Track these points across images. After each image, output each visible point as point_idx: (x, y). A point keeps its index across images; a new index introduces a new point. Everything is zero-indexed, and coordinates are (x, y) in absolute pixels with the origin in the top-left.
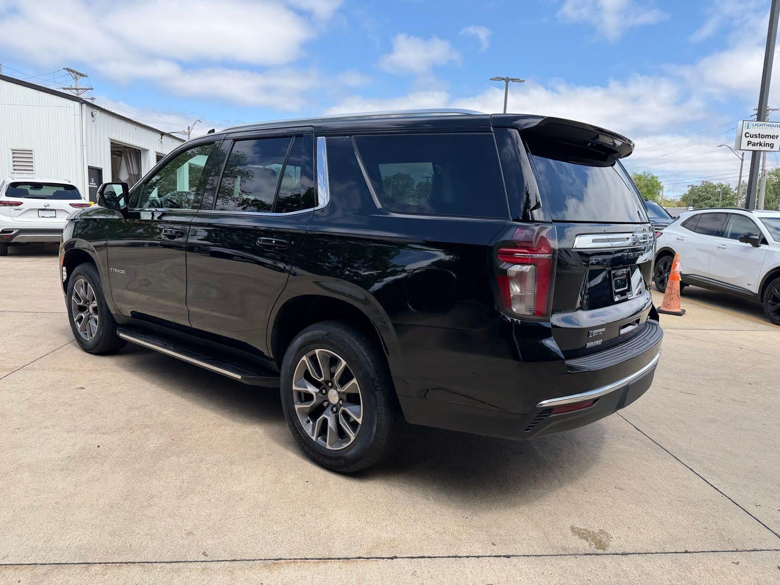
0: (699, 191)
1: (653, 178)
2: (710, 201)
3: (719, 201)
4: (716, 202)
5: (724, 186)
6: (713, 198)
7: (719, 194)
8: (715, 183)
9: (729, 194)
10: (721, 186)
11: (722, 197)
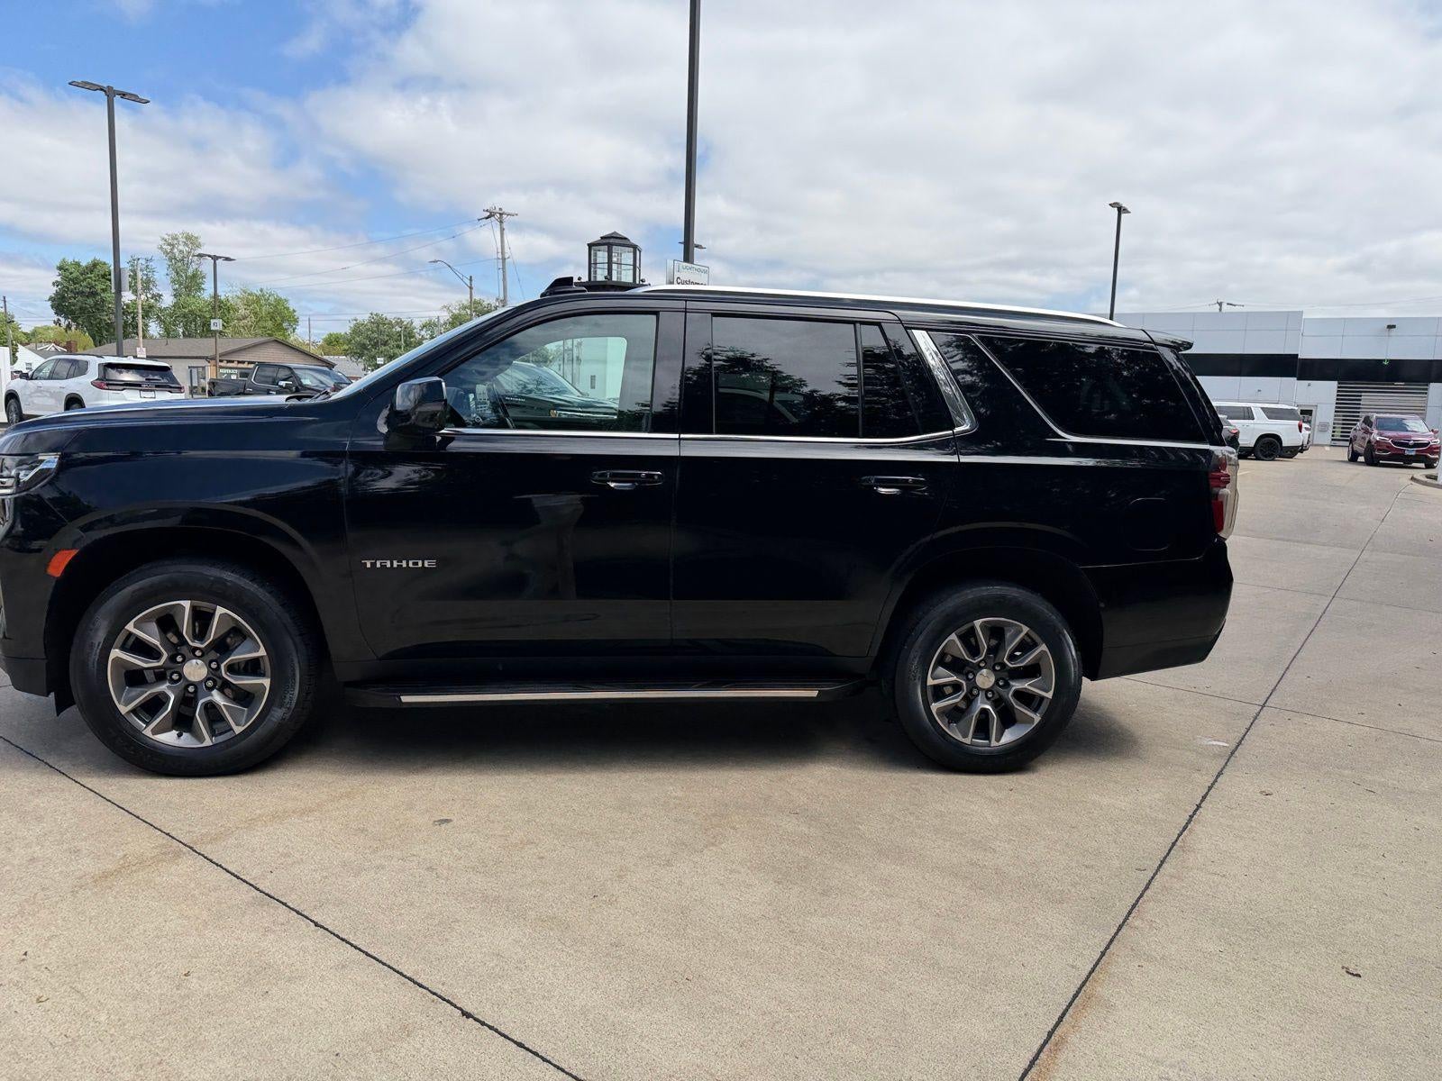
0: (368, 330)
1: (279, 301)
2: (387, 347)
3: (400, 348)
4: (396, 351)
5: (405, 323)
6: (392, 343)
7: (400, 335)
8: (391, 317)
9: (413, 337)
10: (400, 323)
11: (405, 342)
